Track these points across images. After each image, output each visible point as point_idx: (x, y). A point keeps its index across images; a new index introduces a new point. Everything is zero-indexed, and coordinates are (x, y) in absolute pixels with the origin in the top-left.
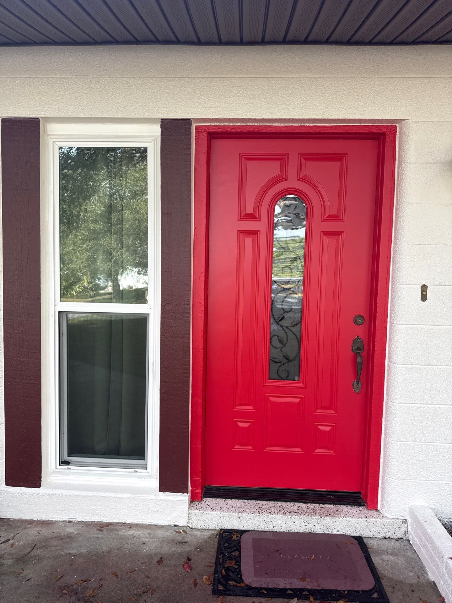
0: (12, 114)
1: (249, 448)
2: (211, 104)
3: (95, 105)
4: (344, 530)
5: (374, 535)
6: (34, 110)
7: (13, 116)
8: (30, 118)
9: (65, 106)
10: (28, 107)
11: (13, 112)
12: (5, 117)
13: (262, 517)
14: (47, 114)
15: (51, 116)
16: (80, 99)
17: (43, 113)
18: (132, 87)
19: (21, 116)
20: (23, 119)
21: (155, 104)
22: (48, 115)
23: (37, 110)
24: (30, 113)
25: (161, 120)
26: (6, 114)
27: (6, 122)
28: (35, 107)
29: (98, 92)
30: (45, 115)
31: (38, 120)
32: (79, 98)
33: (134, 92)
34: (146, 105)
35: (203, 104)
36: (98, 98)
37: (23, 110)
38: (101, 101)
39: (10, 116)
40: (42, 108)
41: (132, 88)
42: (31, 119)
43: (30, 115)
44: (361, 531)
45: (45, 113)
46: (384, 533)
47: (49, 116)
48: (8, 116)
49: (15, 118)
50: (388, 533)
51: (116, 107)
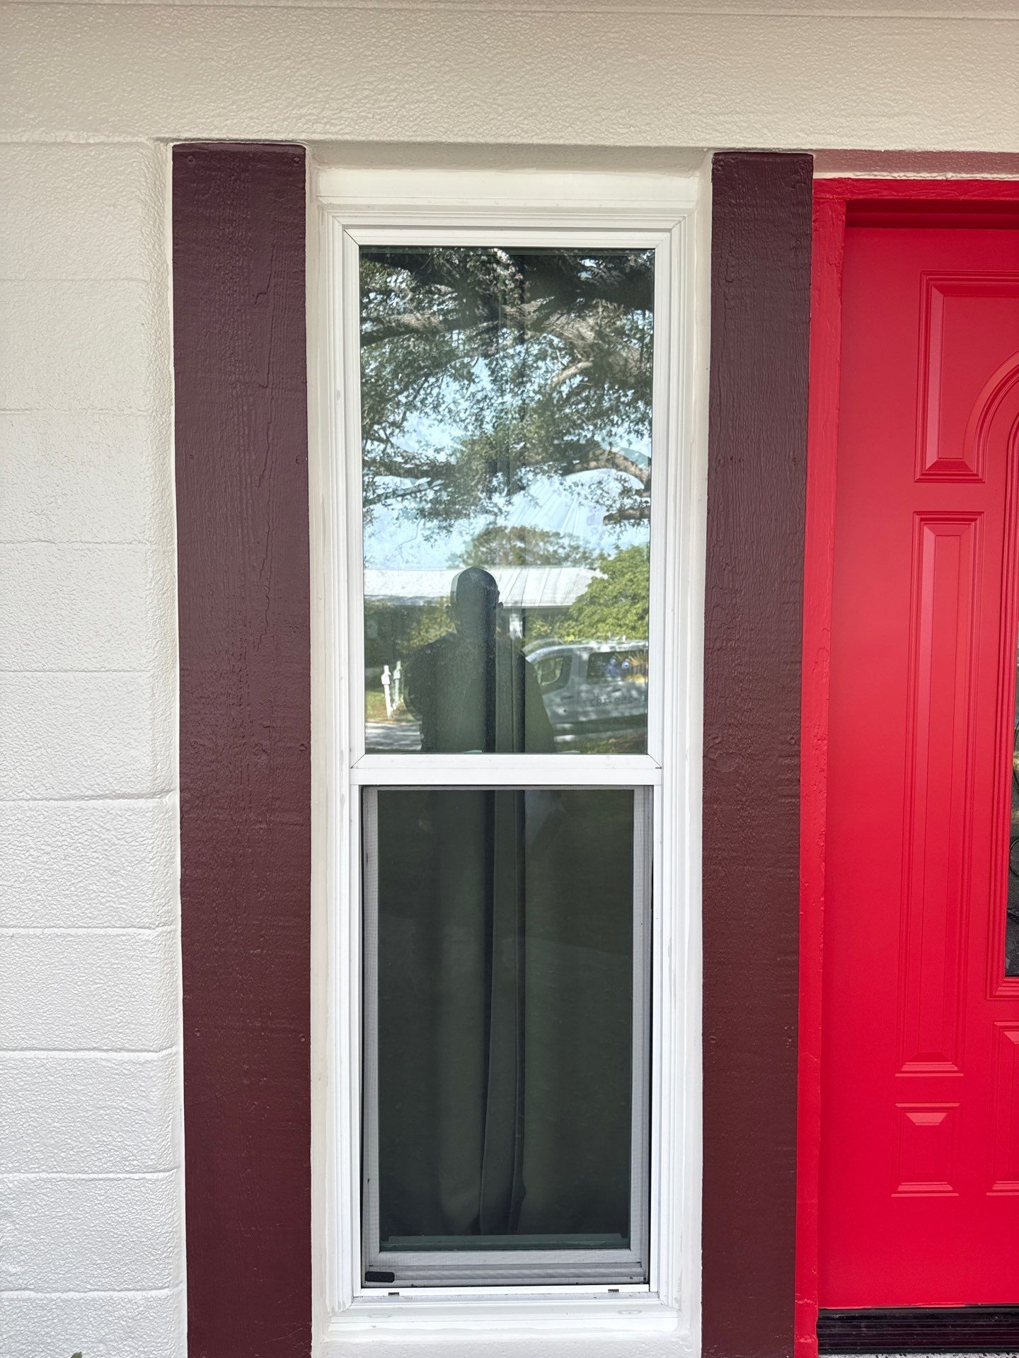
0: (213, 130)
1: (942, 1188)
2: (883, 104)
3: (499, 102)
6: (288, 118)
7: (216, 135)
8: (273, 144)
9: (394, 104)
10: (267, 104)
11: (215, 123)
12: (185, 140)
14: (334, 129)
15: (348, 137)
16: (447, 82)
17: (319, 127)
18: (622, 44)
19: (243, 137)
20: (246, 149)
21: (700, 100)
22: (336, 133)
23: (301, 117)
24: (275, 126)
25: (715, 154)
26: (189, 131)
27: (190, 157)
28: (290, 108)
29: (510, 57)
30: (325, 133)
31: (300, 151)
32: (442, 76)
33: (630, 60)
34: (669, 105)
35: (855, 105)
36: (506, 80)
37: (251, 118)
38: (518, 89)
39: (205, 136)
40: (315, 112)
41: (622, 47)
42: (277, 150)
43: (277, 132)
45: (328, 127)
47: (340, 137)
48: (199, 136)
49: (221, 142)
51: (568, 110)
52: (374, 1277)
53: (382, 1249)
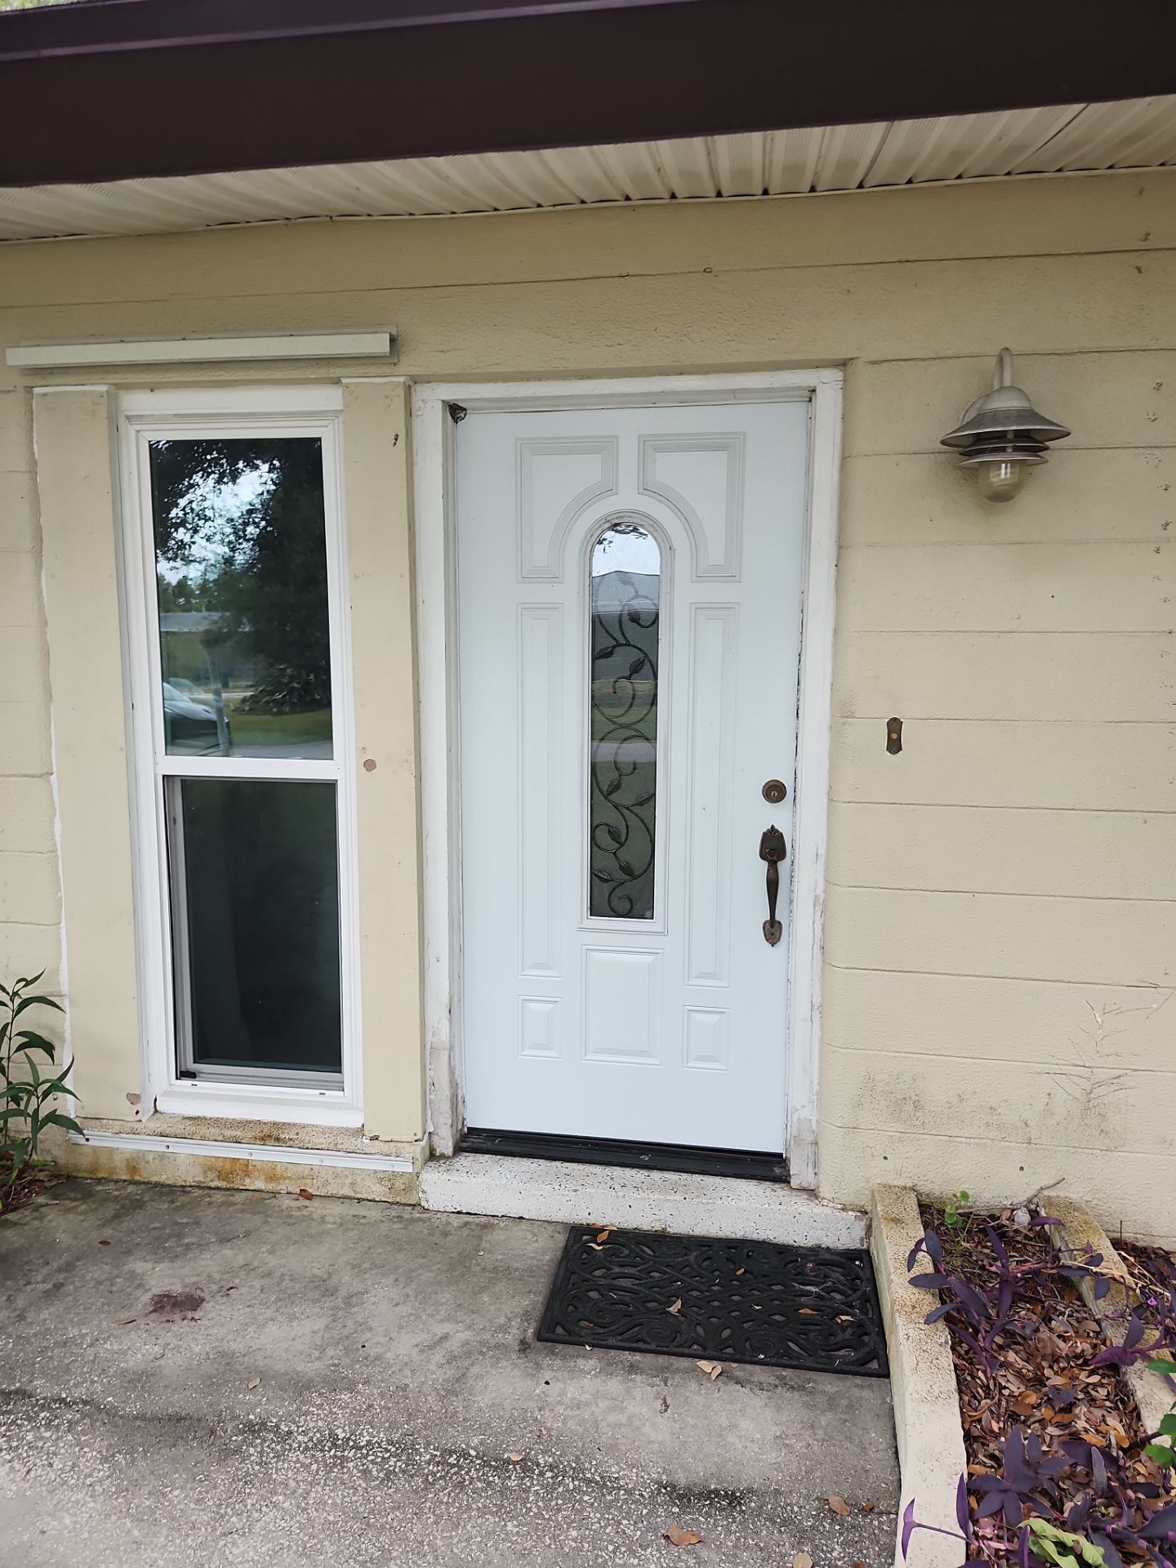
4: (733, 1226)
5: (795, 1241)
13: (565, 1194)
44: (768, 1232)
46: (817, 1238)
50: (824, 1239)
52: (184, 1074)
53: (194, 1062)
